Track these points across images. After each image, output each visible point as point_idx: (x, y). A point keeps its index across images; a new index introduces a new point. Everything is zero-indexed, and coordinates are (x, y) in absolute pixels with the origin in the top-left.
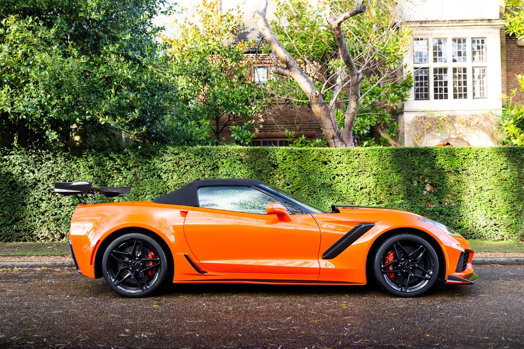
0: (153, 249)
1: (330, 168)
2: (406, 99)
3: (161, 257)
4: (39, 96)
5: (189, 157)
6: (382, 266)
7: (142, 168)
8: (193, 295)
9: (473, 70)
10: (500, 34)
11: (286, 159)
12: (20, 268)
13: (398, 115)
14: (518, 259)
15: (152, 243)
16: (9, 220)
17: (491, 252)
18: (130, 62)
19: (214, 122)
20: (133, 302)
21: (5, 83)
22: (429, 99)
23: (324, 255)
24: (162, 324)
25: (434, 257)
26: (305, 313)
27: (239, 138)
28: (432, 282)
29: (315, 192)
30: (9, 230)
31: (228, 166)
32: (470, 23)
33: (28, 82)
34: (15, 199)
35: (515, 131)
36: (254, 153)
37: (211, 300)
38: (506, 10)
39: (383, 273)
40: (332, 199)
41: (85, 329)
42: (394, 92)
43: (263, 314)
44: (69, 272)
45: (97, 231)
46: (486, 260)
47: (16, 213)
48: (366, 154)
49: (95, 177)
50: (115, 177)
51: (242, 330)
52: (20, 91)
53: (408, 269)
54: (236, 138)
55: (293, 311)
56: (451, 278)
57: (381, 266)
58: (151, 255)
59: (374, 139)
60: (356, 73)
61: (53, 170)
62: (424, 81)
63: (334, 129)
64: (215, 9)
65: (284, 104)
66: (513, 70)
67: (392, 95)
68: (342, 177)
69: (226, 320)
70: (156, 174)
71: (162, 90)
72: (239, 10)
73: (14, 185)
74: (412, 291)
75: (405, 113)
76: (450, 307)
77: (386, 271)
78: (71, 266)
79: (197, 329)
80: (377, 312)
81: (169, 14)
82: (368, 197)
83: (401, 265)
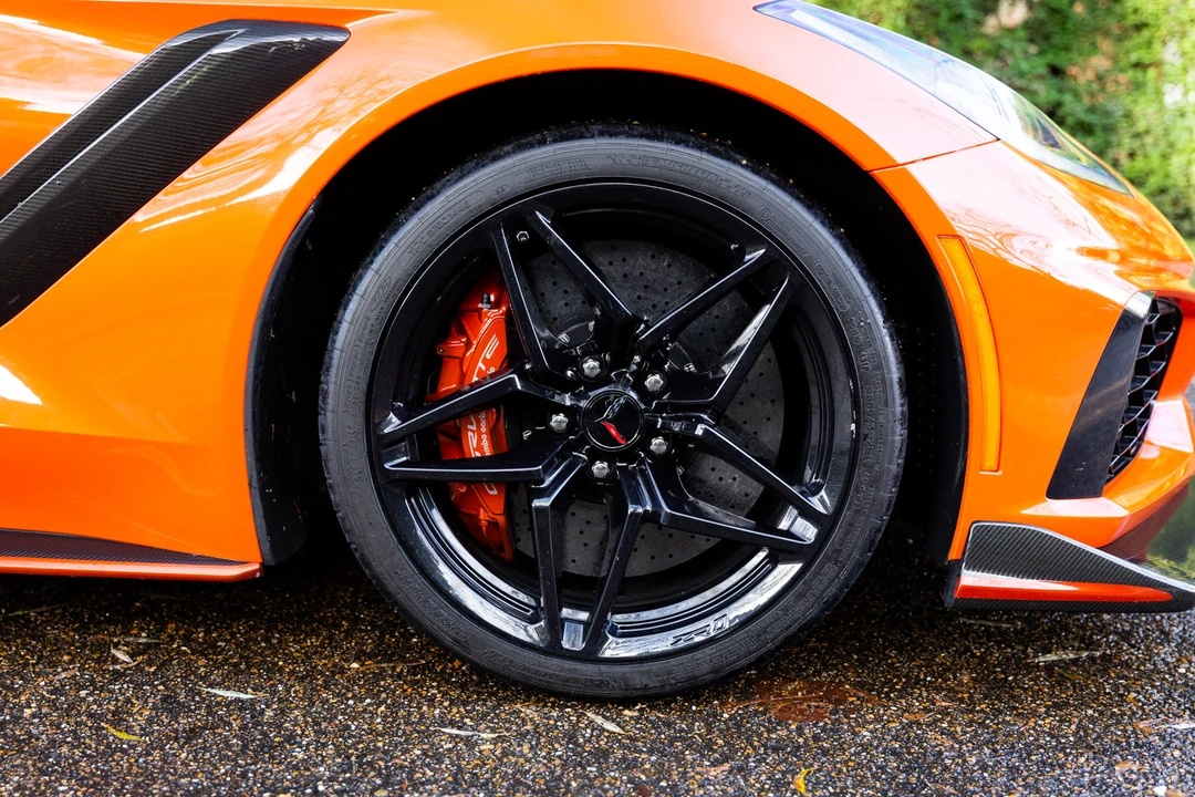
6: (394, 423)
25: (863, 360)
28: (832, 578)
53: (627, 455)
77: (424, 462)
83: (569, 411)
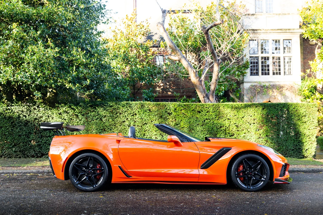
0: (100, 163)
1: (202, 115)
2: (245, 75)
3: (104, 167)
4: (30, 71)
5: (118, 108)
7: (91, 115)
8: (123, 191)
9: (284, 58)
10: (300, 37)
11: (176, 110)
12: (17, 174)
13: (240, 84)
14: (313, 169)
15: (99, 159)
16: (11, 145)
17: (297, 165)
18: (85, 52)
19: (132, 88)
20: (88, 195)
21: (10, 63)
22: (258, 75)
23: (201, 167)
24: (106, 208)
25: (267, 168)
26: (191, 201)
27: (147, 97)
29: (193, 129)
30: (10, 151)
31: (142, 114)
32: (282, 31)
33: (24, 63)
34: (14, 133)
35: (309, 94)
36: (158, 106)
37: (134, 193)
38: (304, 24)
39: (237, 177)
40: (203, 133)
41: (60, 211)
42: (238, 70)
43: (167, 201)
44: (47, 177)
45: (66, 152)
46: (295, 170)
47: (15, 141)
48: (224, 107)
49: (63, 119)
50: (75, 119)
51: (155, 211)
52: (19, 68)
53: (251, 175)
54: (145, 97)
55: (184, 200)
56: (277, 180)
57: (235, 173)
58: (98, 166)
59: (226, 98)
60: (217, 59)
61: (37, 115)
62: (255, 65)
63: (204, 92)
64: (133, 22)
65: (174, 77)
66: (307, 58)
67: (237, 73)
68: (209, 120)
69: (145, 205)
70: (99, 118)
71: (103, 68)
72: (147, 22)
73: (14, 124)
74: (254, 188)
75: (244, 83)
76: (277, 198)
77: (238, 176)
78: (49, 173)
79: (128, 211)
80: (234, 201)
81: (107, 24)
82: (224, 132)
83: (247, 172)
